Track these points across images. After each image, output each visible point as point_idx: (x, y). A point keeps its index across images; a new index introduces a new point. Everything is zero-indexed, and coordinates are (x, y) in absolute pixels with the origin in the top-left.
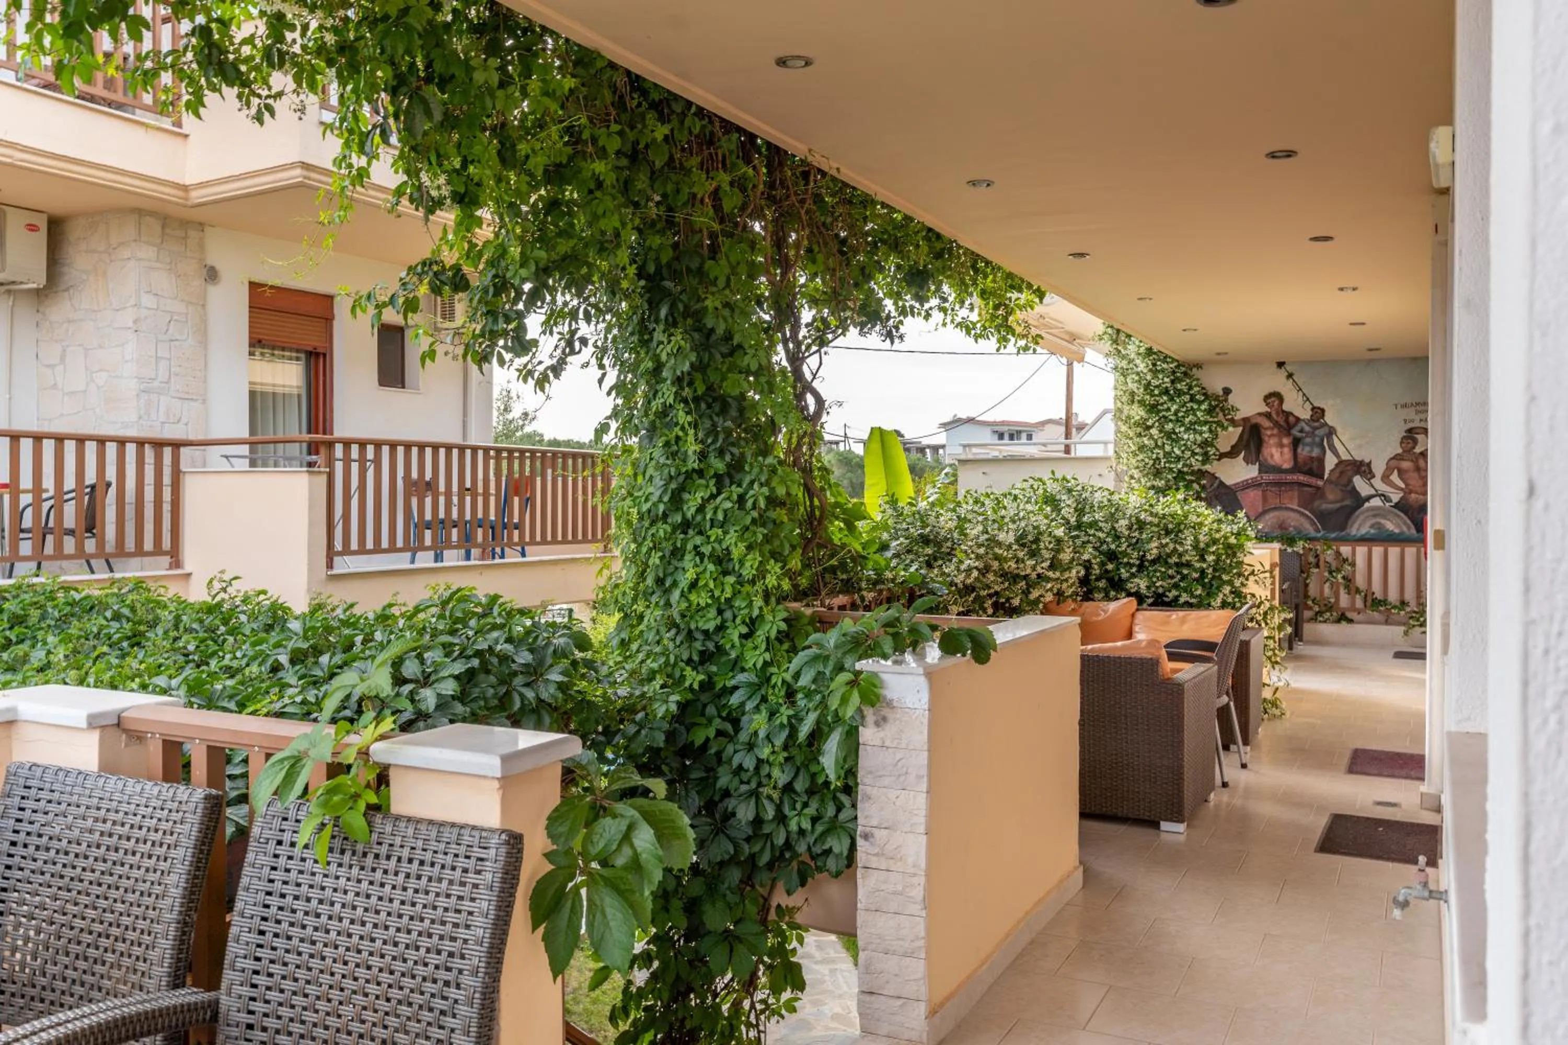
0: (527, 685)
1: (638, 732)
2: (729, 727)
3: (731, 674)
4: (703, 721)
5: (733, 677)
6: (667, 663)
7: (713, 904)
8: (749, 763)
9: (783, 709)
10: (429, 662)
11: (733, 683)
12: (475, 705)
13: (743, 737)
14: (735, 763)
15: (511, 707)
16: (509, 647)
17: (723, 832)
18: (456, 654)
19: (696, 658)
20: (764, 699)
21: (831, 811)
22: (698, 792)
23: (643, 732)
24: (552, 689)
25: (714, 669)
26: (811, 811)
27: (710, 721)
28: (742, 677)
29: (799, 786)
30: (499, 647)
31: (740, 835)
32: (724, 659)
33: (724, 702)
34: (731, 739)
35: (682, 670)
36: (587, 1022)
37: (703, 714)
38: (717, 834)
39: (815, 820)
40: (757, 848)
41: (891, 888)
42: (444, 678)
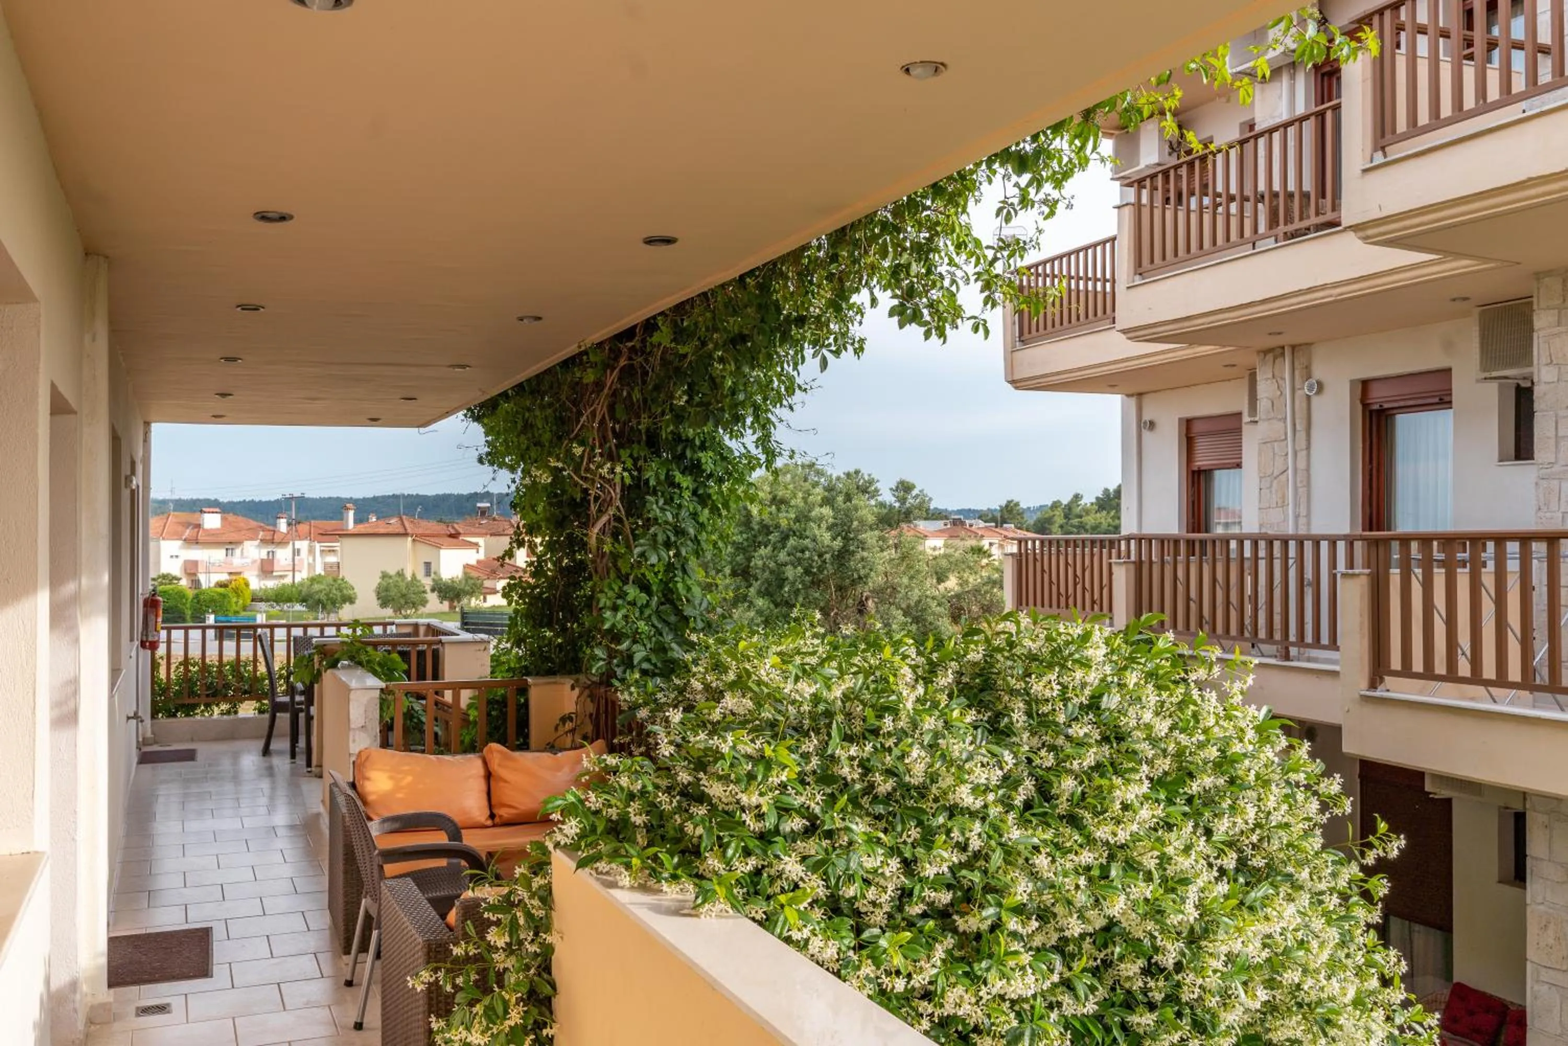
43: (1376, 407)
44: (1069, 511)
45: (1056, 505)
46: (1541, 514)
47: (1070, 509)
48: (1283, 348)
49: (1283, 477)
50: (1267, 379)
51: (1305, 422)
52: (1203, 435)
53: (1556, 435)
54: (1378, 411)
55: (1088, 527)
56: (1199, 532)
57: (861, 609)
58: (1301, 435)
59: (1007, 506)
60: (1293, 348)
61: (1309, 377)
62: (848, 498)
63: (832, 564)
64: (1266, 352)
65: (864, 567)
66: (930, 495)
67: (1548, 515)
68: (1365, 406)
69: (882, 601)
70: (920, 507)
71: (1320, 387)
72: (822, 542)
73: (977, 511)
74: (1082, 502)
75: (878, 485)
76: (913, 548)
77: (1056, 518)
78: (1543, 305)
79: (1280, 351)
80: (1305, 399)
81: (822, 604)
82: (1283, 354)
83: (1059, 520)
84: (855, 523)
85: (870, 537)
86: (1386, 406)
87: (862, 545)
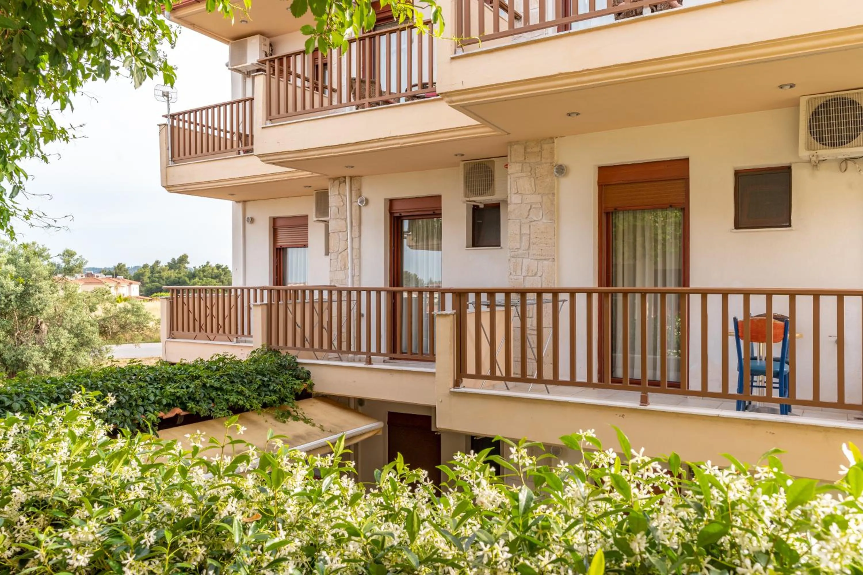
43: (398, 215)
44: (153, 269)
45: (145, 266)
46: (511, 277)
47: (153, 268)
48: (345, 177)
49: (344, 253)
50: (335, 195)
51: (358, 221)
52: (283, 227)
53: (521, 234)
54: (397, 217)
55: (164, 278)
56: (280, 285)
57: (38, 330)
58: (356, 229)
59: (118, 266)
60: (351, 178)
61: (360, 196)
62: (28, 259)
63: (16, 302)
64: (335, 179)
65: (40, 304)
66: (86, 259)
67: (515, 277)
68: (391, 214)
69: (53, 325)
70: (80, 266)
71: (367, 202)
72: (8, 288)
73: (99, 269)
74: (160, 265)
75: (49, 252)
76: (75, 291)
77: (146, 273)
78: (513, 160)
79: (342, 179)
80: (358, 207)
81: (8, 328)
82: (345, 181)
83: (148, 274)
84: (34, 276)
85: (44, 284)
86: (403, 214)
87: (39, 290)
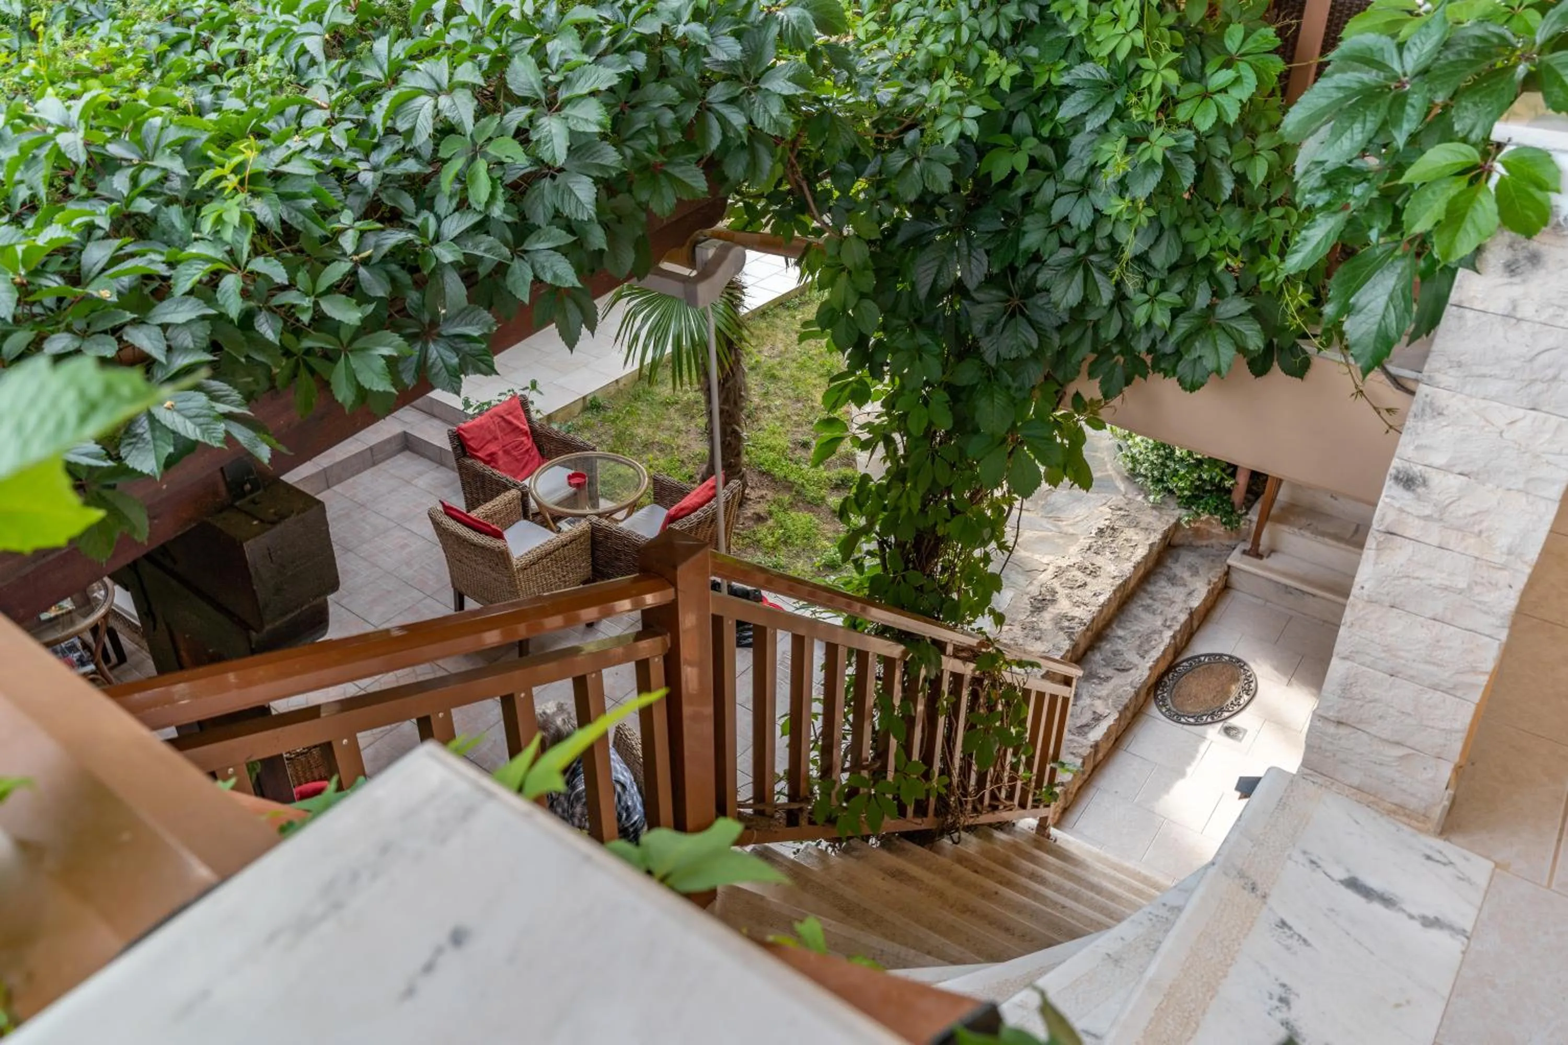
0: (732, 101)
1: (908, 165)
2: (1049, 154)
3: (1063, 64)
4: (1007, 140)
5: (1068, 69)
6: (955, 44)
7: (992, 397)
8: (1081, 218)
9: (1155, 134)
10: (555, 62)
11: (1066, 80)
12: (640, 144)
13: (1074, 171)
14: (1057, 214)
15: (705, 146)
16: (699, 30)
17: (1023, 314)
18: (605, 41)
19: (1005, 34)
20: (1120, 113)
21: (1202, 298)
22: (988, 252)
23: (917, 165)
24: (776, 109)
25: (1033, 52)
26: (1170, 297)
27: (1019, 140)
28: (1083, 71)
29: (1159, 259)
30: (681, 30)
31: (1049, 321)
32: (1051, 36)
33: (1046, 110)
34: (1050, 171)
35: (982, 56)
36: (794, 390)
37: (1007, 129)
38: (1012, 315)
39: (1175, 313)
40: (1072, 338)
41: (1438, 579)
42: (582, 97)
